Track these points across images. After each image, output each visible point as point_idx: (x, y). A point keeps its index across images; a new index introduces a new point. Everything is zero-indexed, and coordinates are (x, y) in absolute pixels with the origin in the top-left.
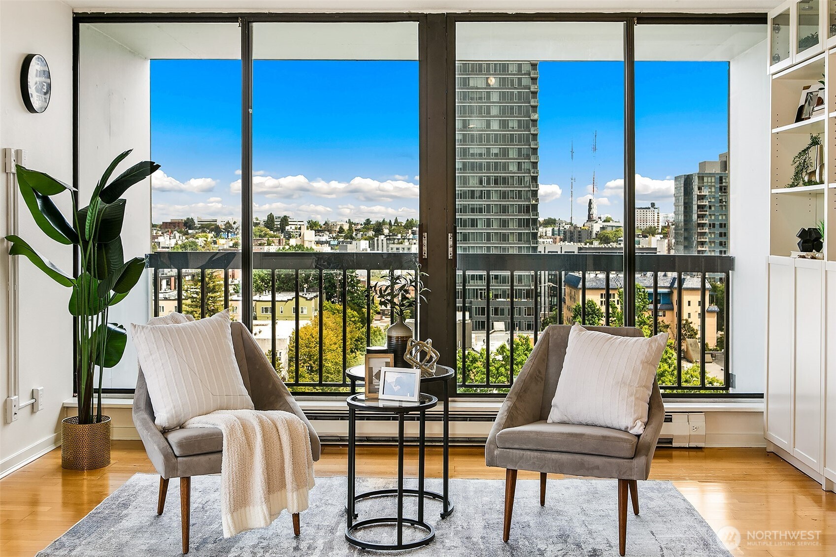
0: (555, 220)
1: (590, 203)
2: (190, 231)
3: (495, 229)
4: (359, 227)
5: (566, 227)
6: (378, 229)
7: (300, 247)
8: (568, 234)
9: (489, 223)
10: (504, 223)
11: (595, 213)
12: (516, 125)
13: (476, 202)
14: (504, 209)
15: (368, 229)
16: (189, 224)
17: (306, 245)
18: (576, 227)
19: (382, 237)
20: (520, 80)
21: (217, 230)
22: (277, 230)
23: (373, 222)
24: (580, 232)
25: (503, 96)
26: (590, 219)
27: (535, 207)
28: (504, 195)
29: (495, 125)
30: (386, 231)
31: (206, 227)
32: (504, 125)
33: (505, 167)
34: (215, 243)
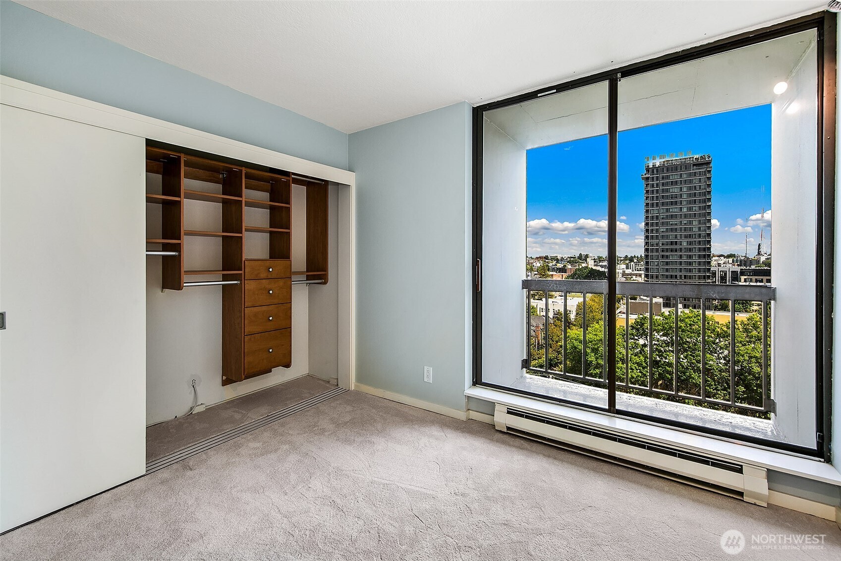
0: (735, 255)
1: (759, 245)
2: (547, 261)
3: (684, 259)
4: (622, 259)
5: (742, 258)
6: (631, 259)
7: (587, 267)
8: (743, 262)
9: (681, 257)
10: (690, 257)
11: (763, 251)
12: (697, 209)
13: (674, 247)
14: (690, 250)
15: (627, 260)
16: (546, 258)
17: (590, 266)
18: (748, 258)
19: (633, 263)
20: (700, 186)
21: (557, 261)
22: (584, 260)
23: (629, 257)
24: (751, 261)
25: (690, 195)
26: (759, 253)
27: (709, 249)
28: (690, 243)
29: (685, 210)
30: (635, 261)
31: (553, 259)
32: (690, 209)
33: (691, 229)
34: (556, 265)
